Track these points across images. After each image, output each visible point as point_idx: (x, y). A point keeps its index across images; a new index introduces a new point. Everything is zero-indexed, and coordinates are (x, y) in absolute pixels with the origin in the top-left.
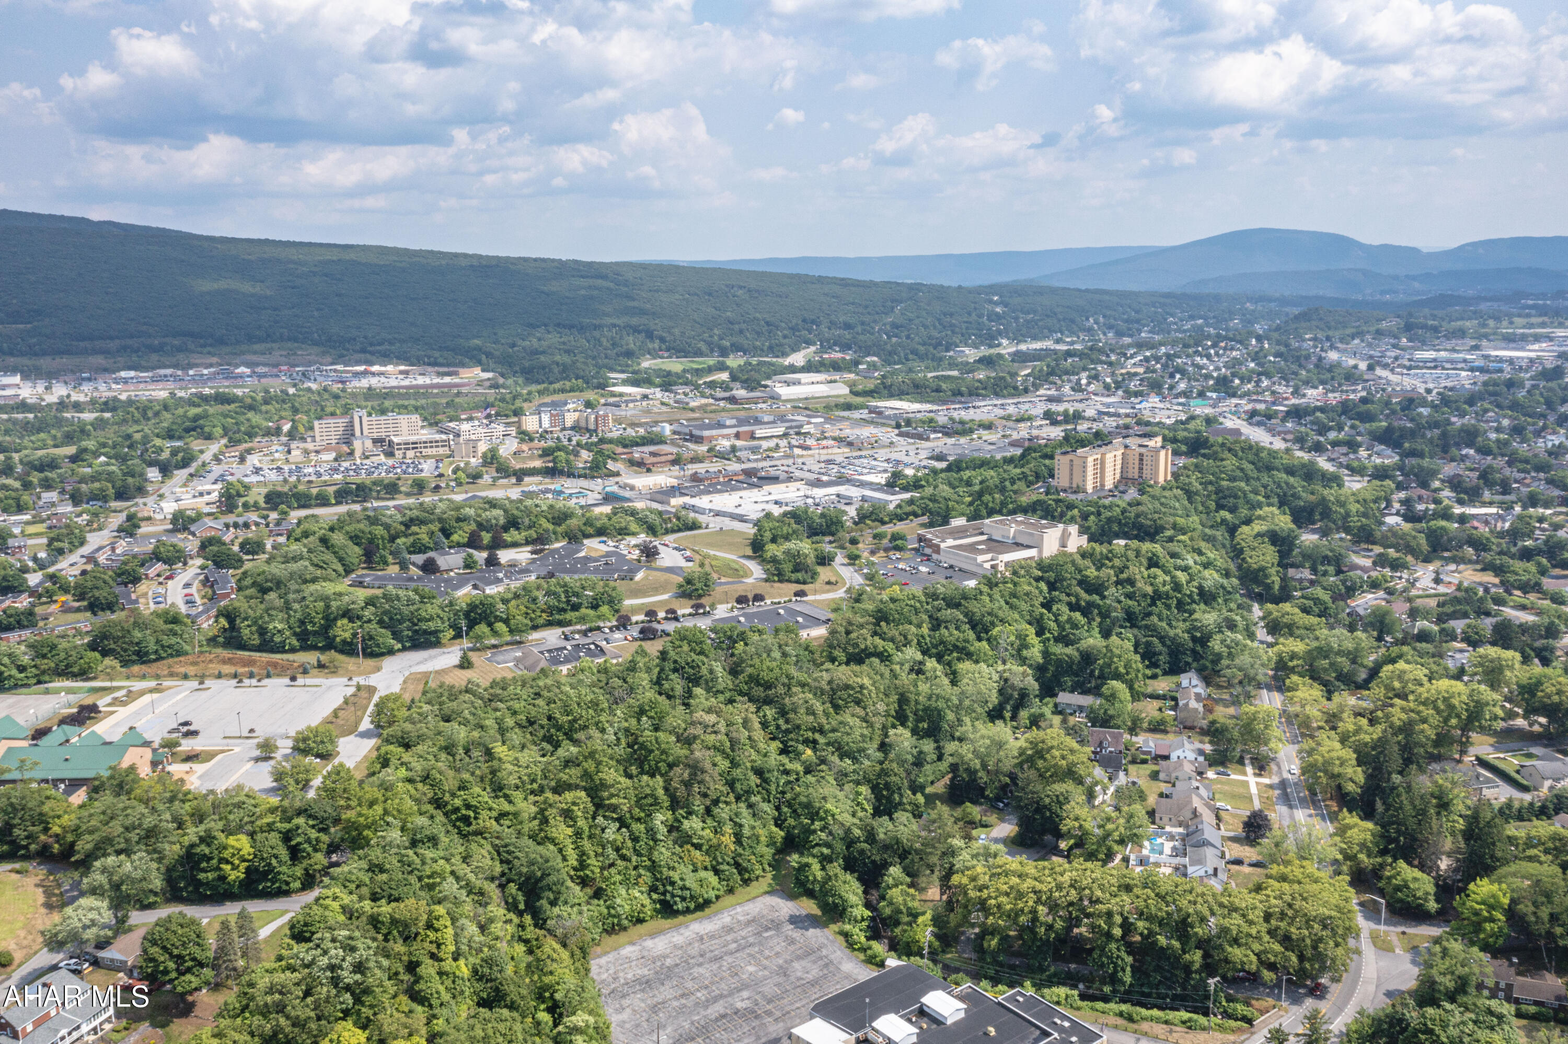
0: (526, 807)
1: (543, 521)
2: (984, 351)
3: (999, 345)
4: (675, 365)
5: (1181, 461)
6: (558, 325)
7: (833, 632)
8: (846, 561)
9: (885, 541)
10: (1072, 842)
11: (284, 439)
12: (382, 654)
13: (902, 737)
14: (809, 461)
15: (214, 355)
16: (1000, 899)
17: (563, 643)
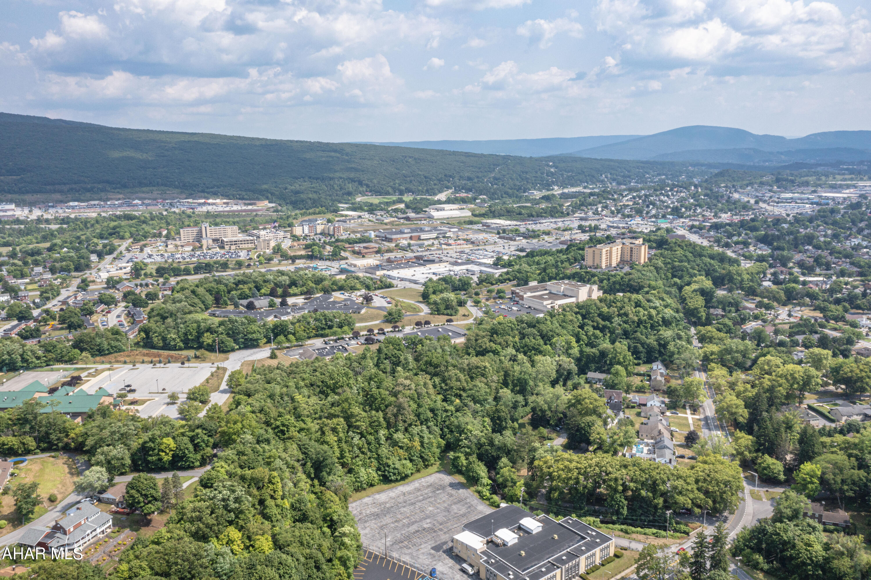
0: (314, 426)
1: (310, 283)
2: (545, 193)
3: (553, 189)
4: (375, 200)
5: (653, 252)
6: (310, 178)
7: (468, 340)
8: (473, 304)
9: (494, 294)
10: (596, 446)
11: (164, 239)
12: (228, 351)
13: (506, 393)
14: (451, 252)
15: (121, 193)
16: (560, 472)
17: (325, 346)
